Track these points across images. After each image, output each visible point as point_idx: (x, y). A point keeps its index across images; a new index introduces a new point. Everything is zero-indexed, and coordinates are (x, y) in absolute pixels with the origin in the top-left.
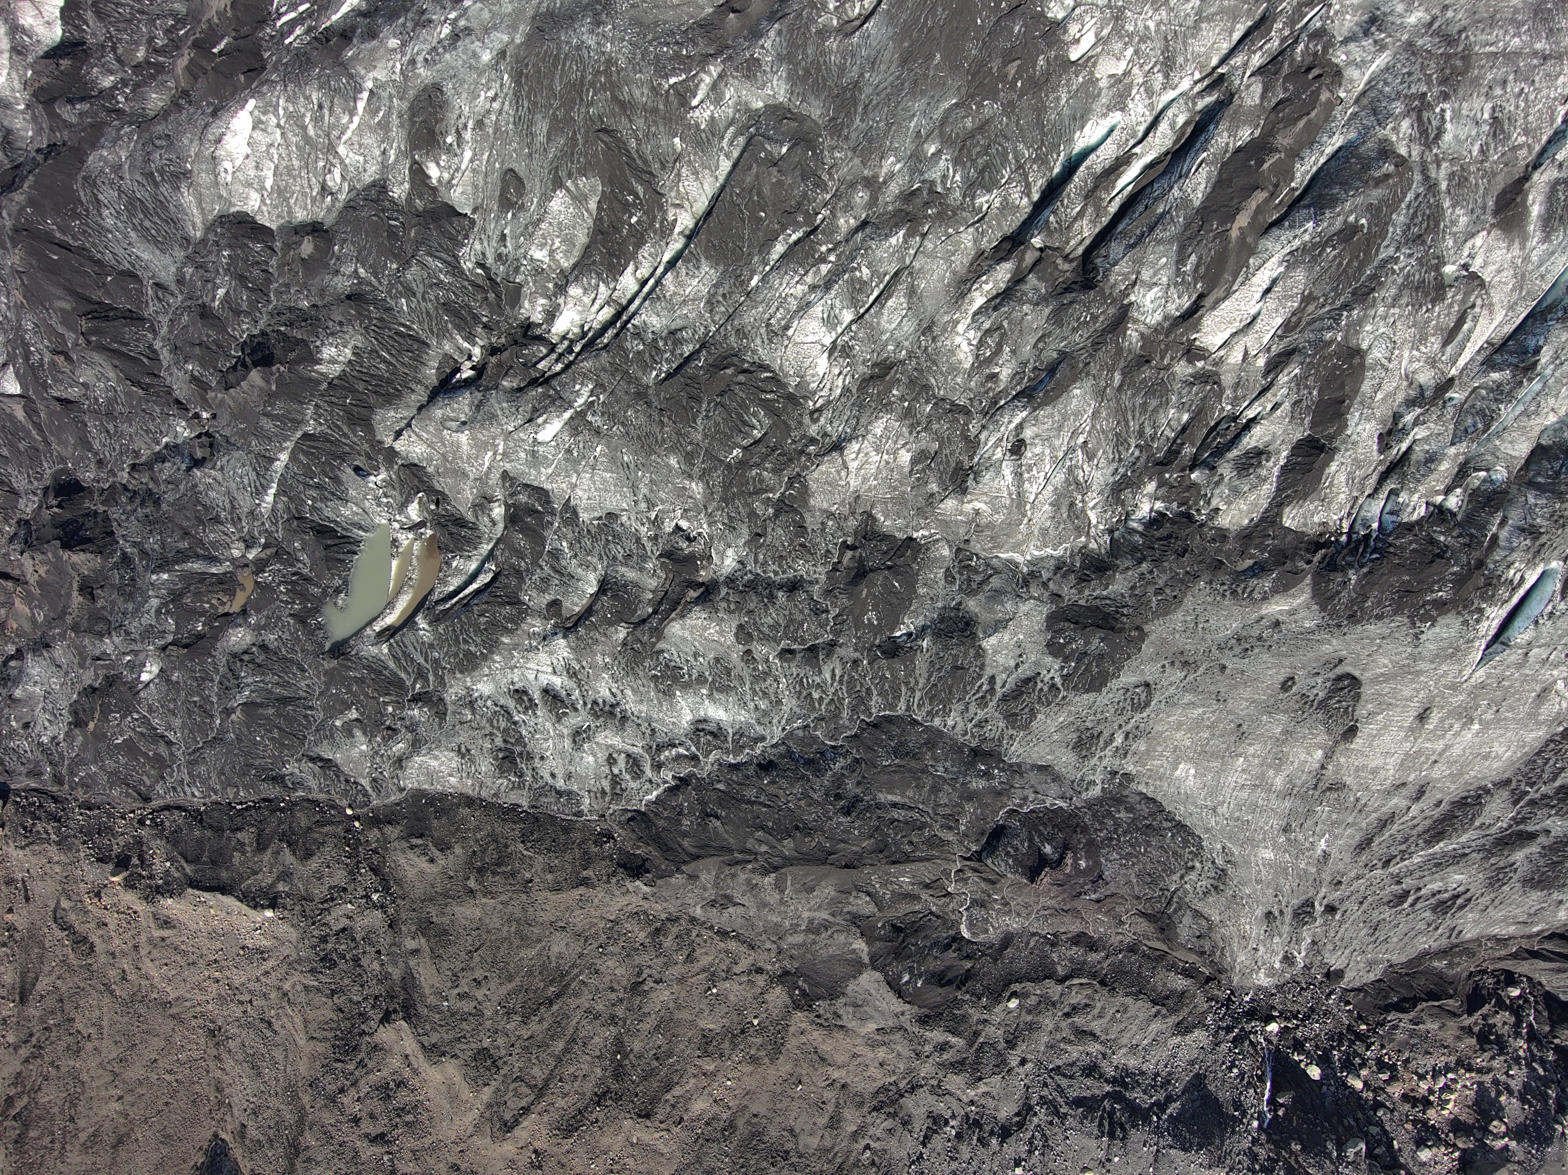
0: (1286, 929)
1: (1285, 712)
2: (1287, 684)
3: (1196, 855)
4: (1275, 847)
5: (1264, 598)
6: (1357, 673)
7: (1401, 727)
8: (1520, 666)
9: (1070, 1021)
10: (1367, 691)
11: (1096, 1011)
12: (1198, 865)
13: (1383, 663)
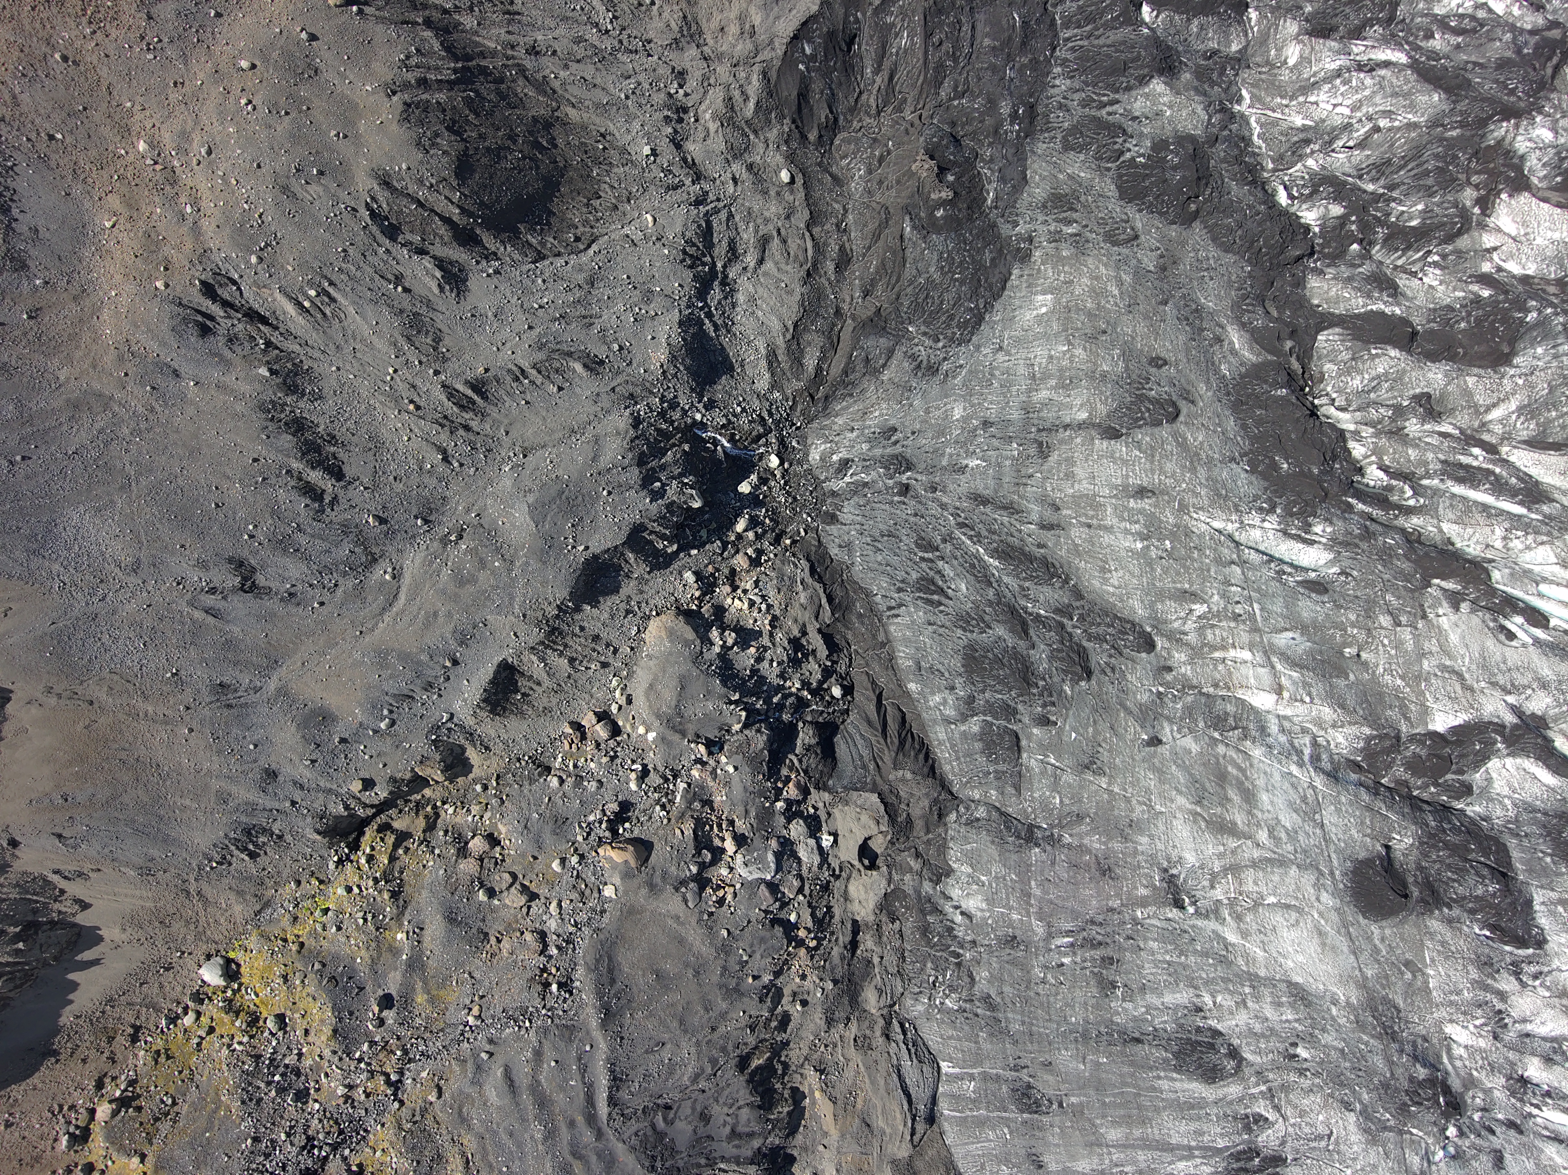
0: (878, 452)
1: (1127, 368)
2: (1158, 362)
3: (952, 340)
4: (965, 419)
5: (1243, 326)
6: (1181, 418)
7: (1127, 476)
8: (1219, 561)
9: (775, 234)
10: (1165, 431)
11: (783, 266)
12: (940, 344)
13: (1196, 438)
